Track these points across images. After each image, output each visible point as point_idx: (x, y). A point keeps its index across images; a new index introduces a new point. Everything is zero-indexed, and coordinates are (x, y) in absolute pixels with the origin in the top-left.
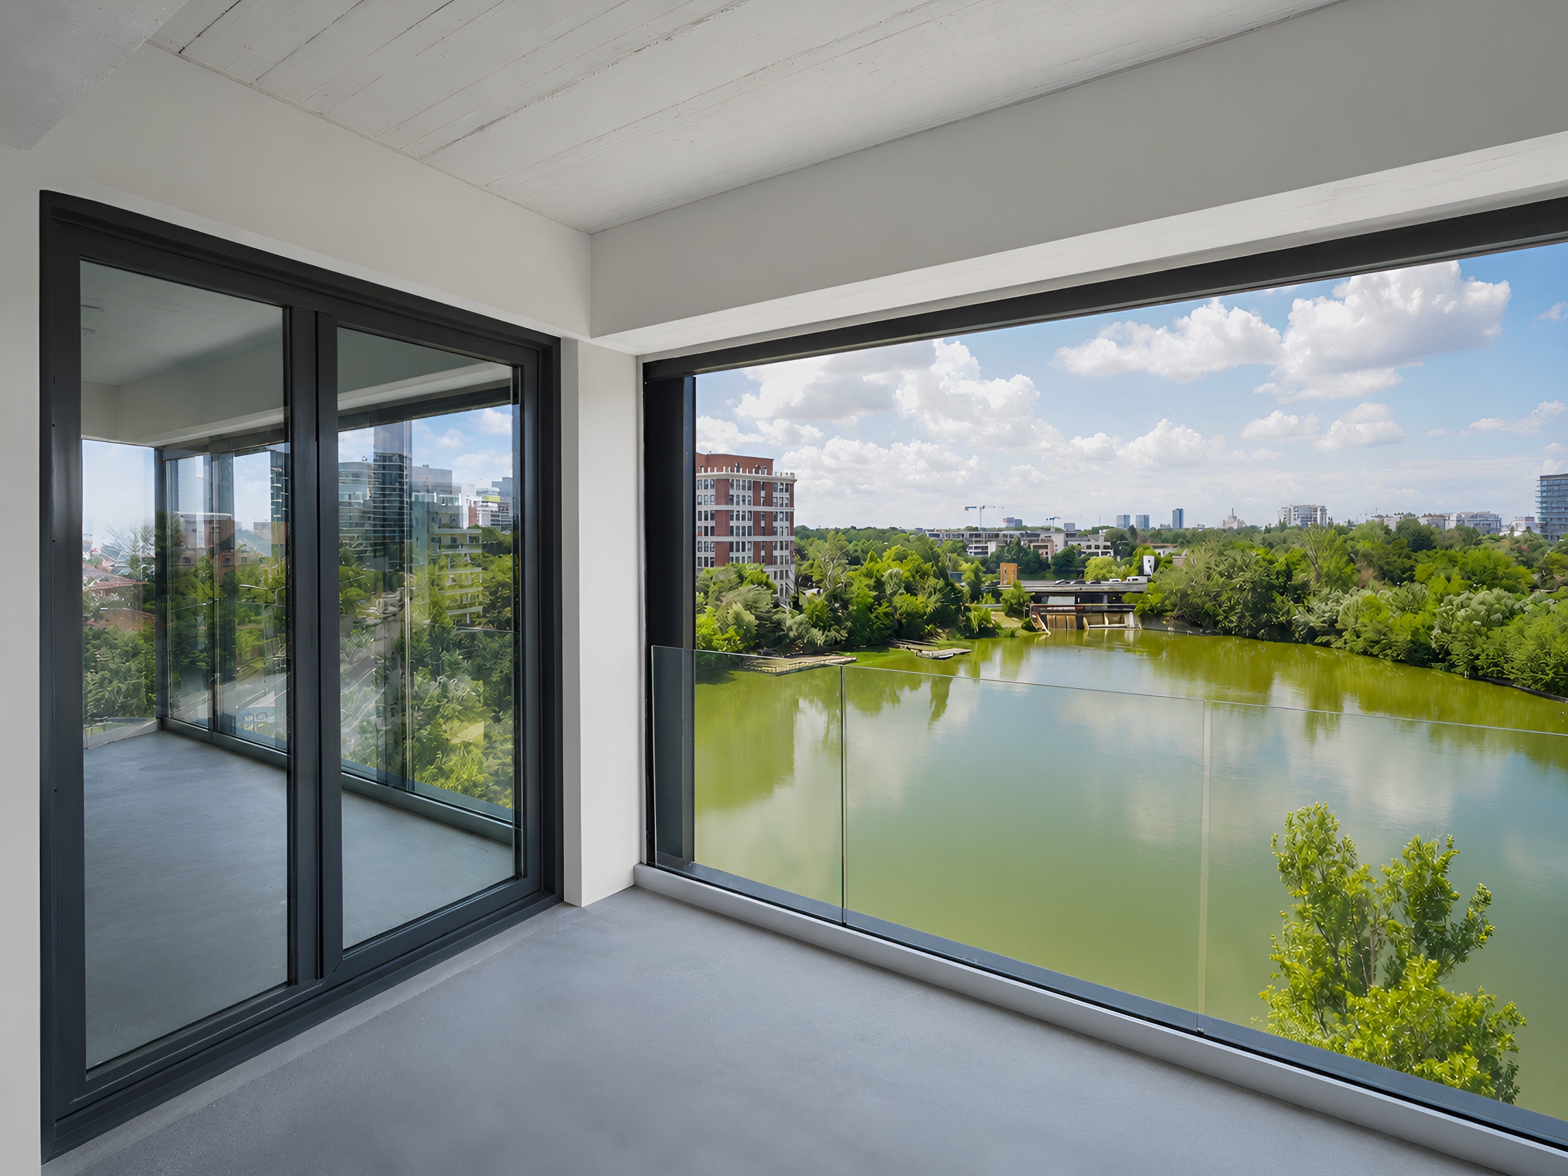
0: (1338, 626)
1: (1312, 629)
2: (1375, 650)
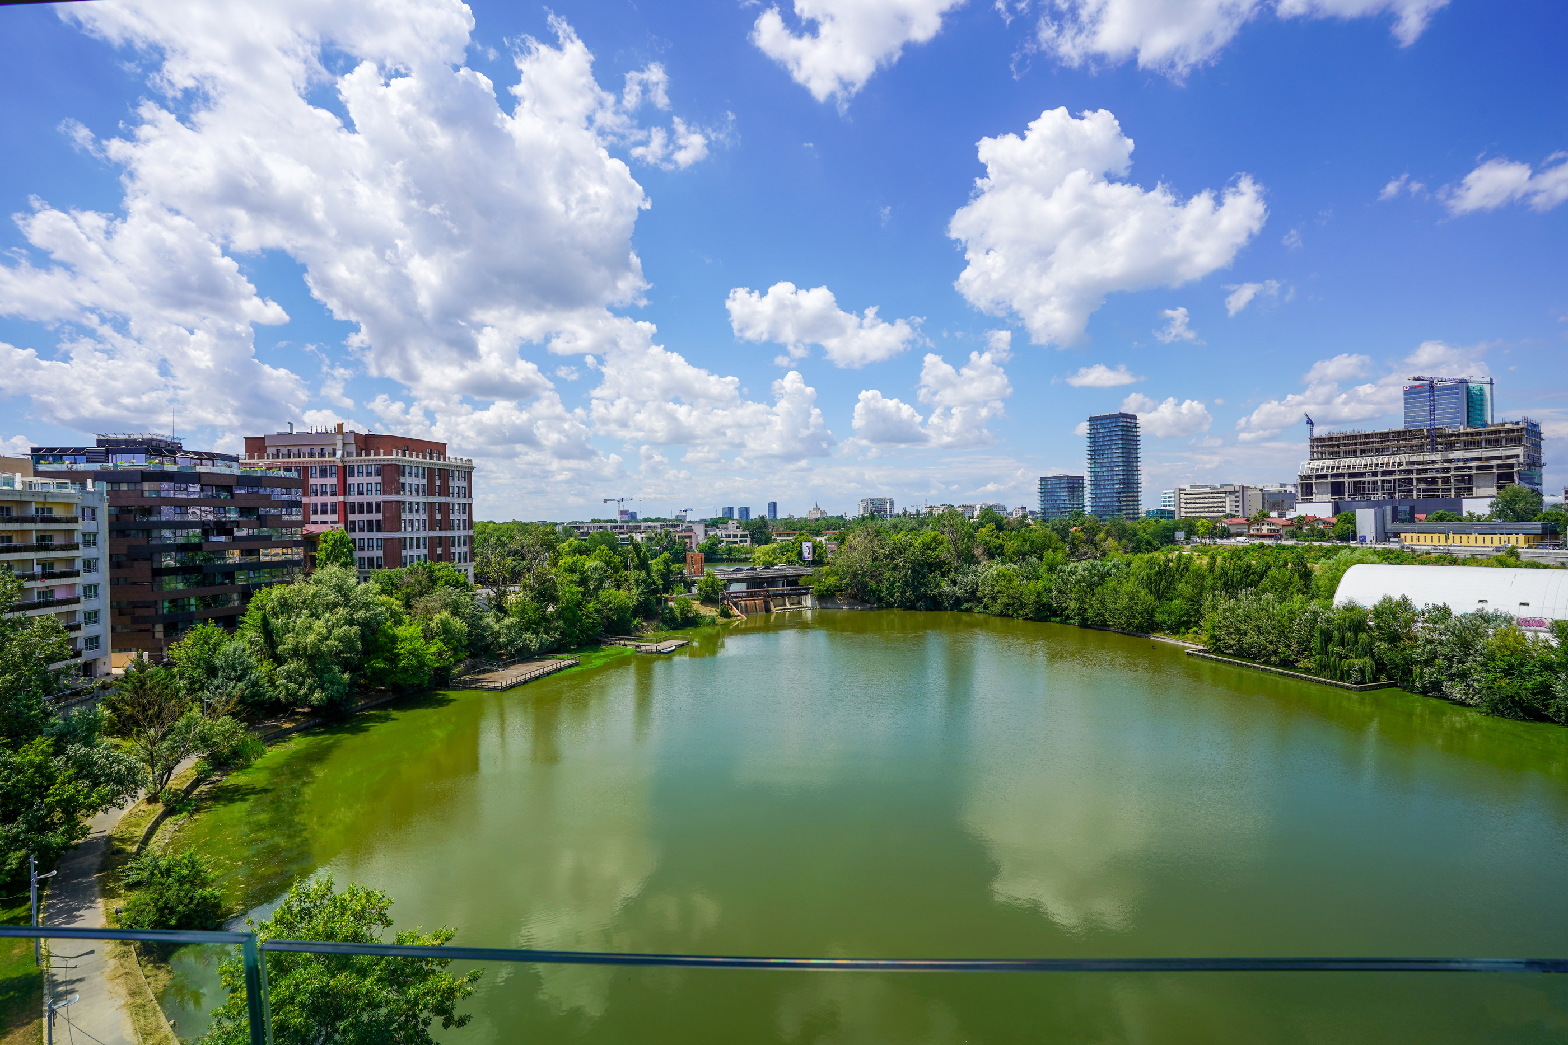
0: (979, 594)
1: (958, 598)
2: (1010, 612)
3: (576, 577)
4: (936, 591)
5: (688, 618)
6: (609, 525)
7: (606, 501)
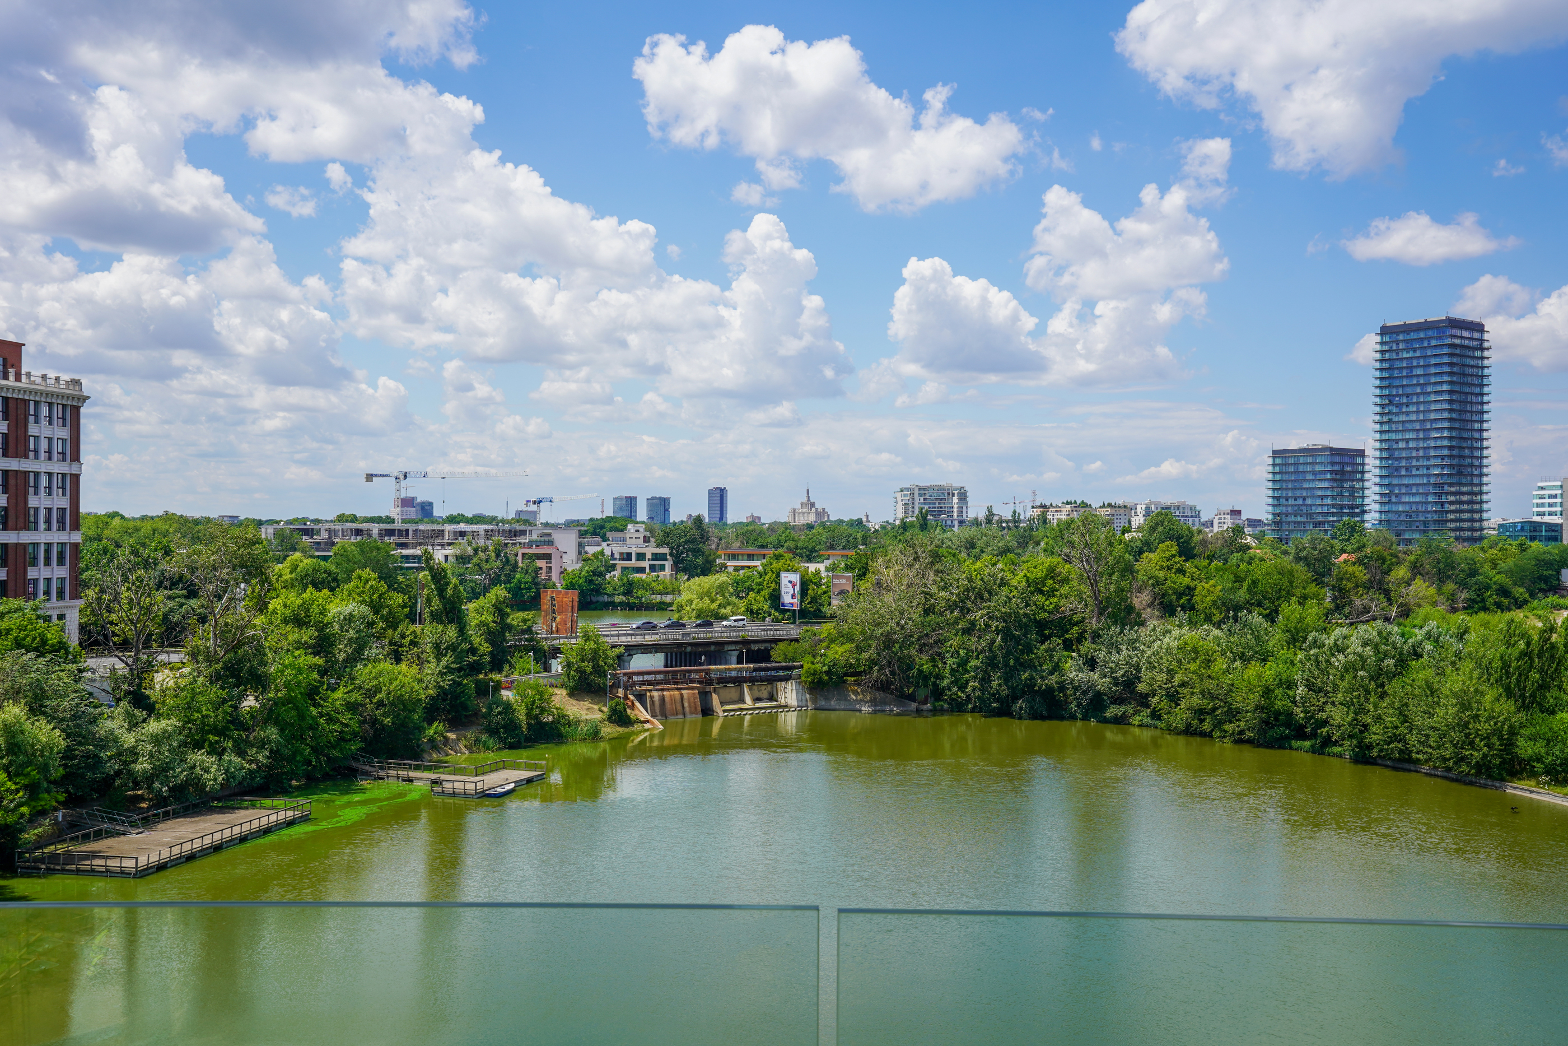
0: (1141, 687)
1: (1098, 694)
2: (1207, 726)
3: (307, 635)
4: (1053, 680)
5: (542, 725)
6: (375, 528)
7: (370, 477)
